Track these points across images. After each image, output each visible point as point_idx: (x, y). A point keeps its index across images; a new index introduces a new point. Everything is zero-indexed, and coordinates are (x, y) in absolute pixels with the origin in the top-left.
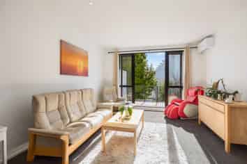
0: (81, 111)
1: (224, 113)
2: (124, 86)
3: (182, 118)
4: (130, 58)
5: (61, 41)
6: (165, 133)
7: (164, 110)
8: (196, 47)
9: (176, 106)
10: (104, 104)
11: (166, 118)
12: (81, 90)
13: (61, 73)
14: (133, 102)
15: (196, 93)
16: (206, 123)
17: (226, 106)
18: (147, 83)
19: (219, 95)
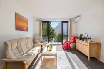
0: (27, 48)
1: (88, 46)
2: (44, 36)
3: (69, 49)
4: (47, 23)
5: (16, 13)
6: (65, 55)
7: (62, 45)
8: (74, 20)
9: (67, 44)
10: (37, 44)
11: (63, 49)
12: (27, 38)
13: (16, 30)
14: (48, 43)
15: (74, 38)
16: (79, 50)
17: (89, 43)
18: (51, 34)
19: (85, 39)
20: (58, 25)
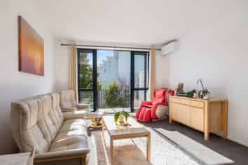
1: (204, 109)
5: (20, 18)
9: (148, 109)
13: (20, 70)
15: (164, 94)
17: (206, 101)
19: (195, 94)
20: (104, 62)
